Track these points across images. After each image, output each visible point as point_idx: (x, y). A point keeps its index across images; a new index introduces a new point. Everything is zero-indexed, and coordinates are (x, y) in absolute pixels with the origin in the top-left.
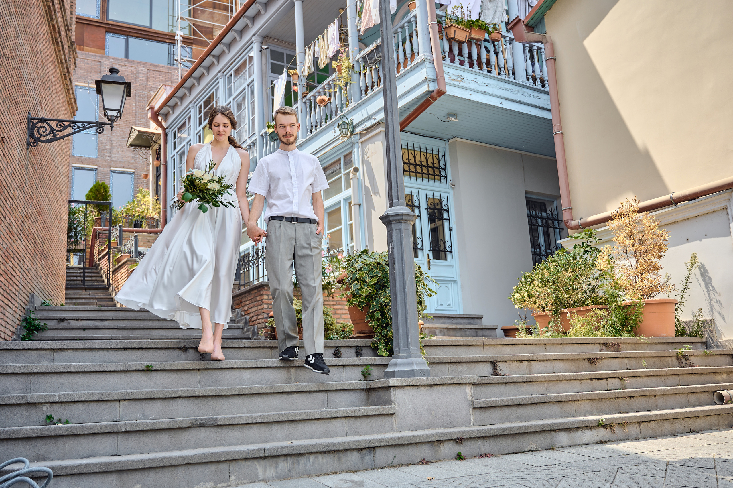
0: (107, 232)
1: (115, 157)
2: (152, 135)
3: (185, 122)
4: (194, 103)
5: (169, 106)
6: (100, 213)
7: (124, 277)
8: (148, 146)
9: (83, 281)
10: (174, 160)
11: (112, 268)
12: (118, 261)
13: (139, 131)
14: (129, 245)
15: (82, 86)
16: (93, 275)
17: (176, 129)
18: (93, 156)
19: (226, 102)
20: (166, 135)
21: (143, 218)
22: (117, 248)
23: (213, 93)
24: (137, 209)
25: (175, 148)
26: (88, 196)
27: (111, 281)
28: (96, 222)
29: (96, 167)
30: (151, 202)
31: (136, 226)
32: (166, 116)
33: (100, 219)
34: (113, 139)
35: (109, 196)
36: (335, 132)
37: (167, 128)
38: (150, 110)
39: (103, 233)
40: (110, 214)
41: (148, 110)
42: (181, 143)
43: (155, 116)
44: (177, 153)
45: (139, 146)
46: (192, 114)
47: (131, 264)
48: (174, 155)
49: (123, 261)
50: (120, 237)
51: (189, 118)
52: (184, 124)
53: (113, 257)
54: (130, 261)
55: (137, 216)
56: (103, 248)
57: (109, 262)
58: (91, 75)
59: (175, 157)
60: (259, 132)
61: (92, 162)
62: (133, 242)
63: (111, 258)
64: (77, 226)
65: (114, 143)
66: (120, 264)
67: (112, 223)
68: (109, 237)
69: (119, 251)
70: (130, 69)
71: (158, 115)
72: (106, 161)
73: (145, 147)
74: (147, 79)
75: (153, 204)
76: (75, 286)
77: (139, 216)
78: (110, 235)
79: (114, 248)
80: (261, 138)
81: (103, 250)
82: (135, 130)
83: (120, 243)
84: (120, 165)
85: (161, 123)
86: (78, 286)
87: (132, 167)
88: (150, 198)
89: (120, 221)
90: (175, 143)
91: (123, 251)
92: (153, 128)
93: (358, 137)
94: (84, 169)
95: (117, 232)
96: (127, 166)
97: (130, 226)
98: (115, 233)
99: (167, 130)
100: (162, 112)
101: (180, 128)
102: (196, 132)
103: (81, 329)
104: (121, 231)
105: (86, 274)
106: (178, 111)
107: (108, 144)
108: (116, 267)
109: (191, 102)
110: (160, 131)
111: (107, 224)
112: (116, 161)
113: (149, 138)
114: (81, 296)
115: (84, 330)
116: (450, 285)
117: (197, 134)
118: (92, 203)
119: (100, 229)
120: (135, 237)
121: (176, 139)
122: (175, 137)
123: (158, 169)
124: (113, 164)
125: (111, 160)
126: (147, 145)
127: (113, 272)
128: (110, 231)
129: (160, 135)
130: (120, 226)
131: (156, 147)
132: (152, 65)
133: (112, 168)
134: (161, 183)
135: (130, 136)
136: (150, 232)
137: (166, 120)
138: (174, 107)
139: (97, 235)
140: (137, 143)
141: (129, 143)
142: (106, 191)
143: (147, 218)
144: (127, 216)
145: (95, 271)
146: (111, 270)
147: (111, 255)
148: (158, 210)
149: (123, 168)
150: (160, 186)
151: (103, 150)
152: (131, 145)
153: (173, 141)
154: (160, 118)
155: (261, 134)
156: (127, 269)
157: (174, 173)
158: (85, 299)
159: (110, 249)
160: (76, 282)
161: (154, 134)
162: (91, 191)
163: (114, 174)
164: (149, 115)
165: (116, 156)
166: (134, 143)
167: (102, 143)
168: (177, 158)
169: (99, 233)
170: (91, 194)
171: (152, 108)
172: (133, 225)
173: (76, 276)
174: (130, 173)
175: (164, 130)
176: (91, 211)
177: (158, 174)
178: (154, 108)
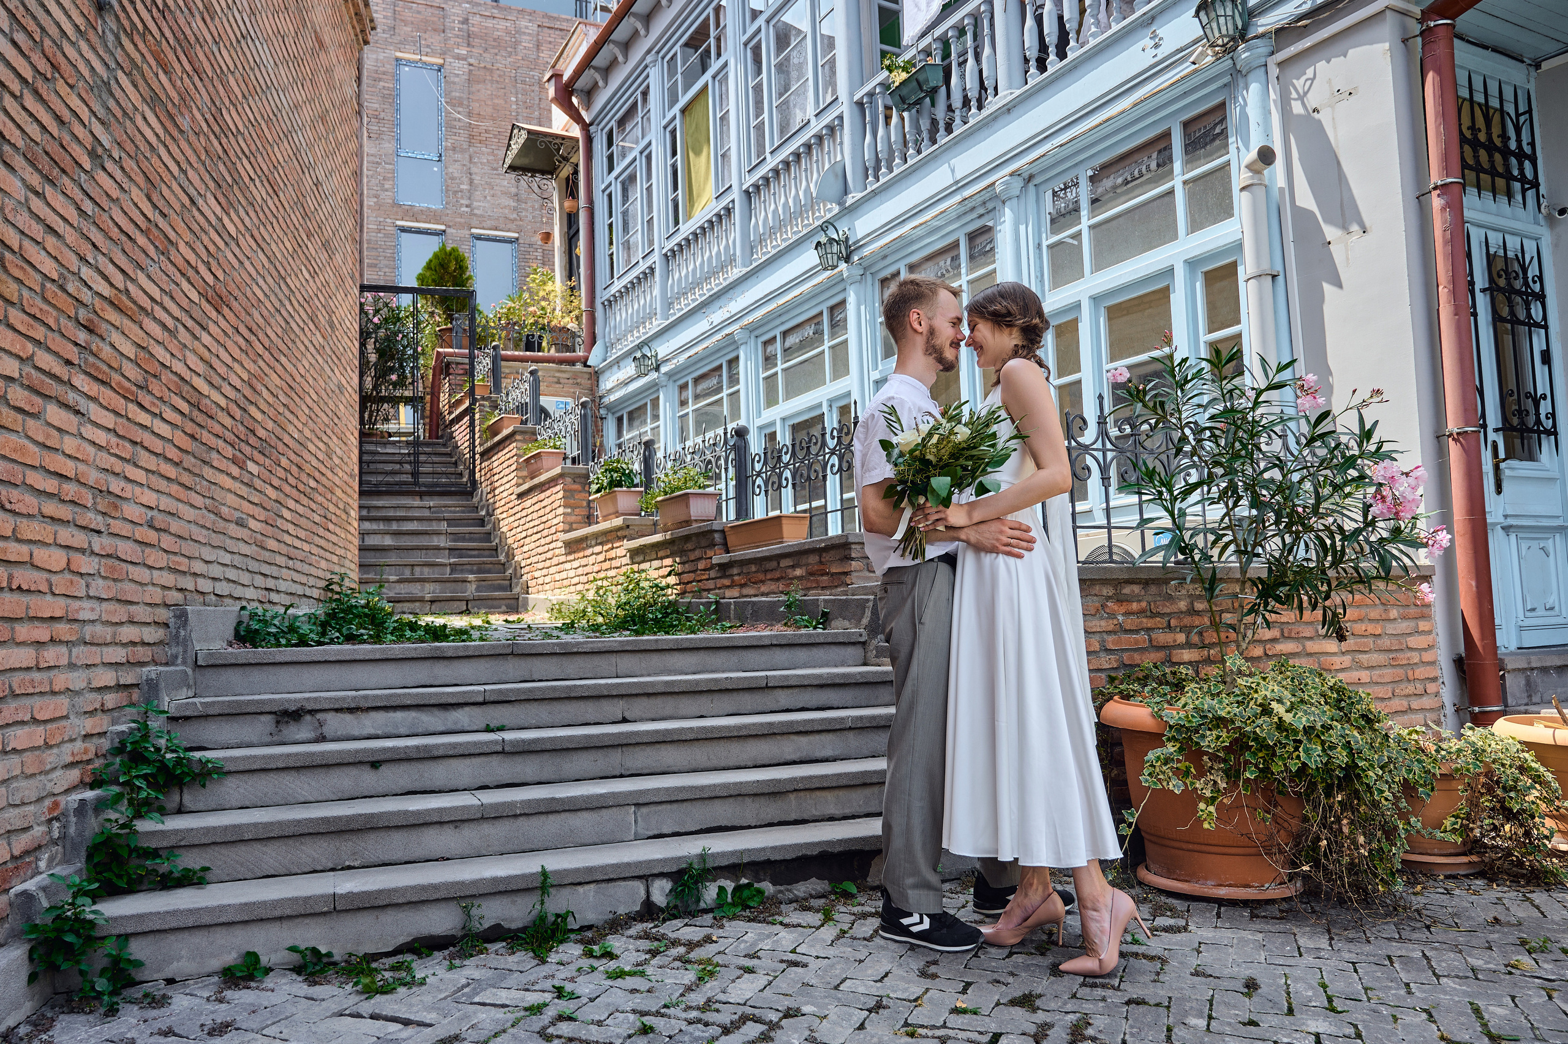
0: (467, 361)
1: (478, 208)
2: (558, 141)
3: (635, 104)
4: (658, 52)
5: (595, 68)
6: (450, 318)
7: (507, 471)
8: (549, 171)
9: (415, 474)
10: (610, 196)
11: (481, 445)
12: (494, 430)
13: (529, 132)
14: (517, 392)
15: (409, 61)
16: (436, 459)
17: (613, 123)
18: (436, 206)
19: (745, 32)
20: (589, 140)
21: (543, 328)
22: (489, 399)
23: (708, 18)
24: (532, 309)
25: (611, 169)
26: (421, 278)
27: (477, 475)
28: (442, 337)
29: (443, 227)
30: (559, 293)
31: (529, 347)
32: (589, 95)
33: (450, 330)
34: (474, 170)
35: (469, 278)
36: (1156, 46)
37: (591, 124)
38: (553, 81)
39: (458, 364)
40: (472, 320)
41: (549, 80)
42: (624, 156)
43: (565, 94)
44: (616, 178)
45: (529, 170)
46: (651, 80)
47: (524, 441)
48: (610, 184)
49: (505, 432)
50: (495, 373)
51: (645, 94)
52: (633, 109)
53: (483, 419)
54: (523, 432)
55: (532, 324)
56: (458, 397)
57: (473, 432)
58: (426, 36)
59: (613, 188)
60: (852, 95)
61: (435, 217)
62: (527, 385)
63: (477, 422)
64: (405, 347)
65: (477, 179)
66: (497, 439)
67: (476, 340)
68: (471, 373)
69: (495, 407)
70: (503, 24)
71: (571, 94)
72: (461, 215)
73: (543, 173)
74: (538, 46)
75: (563, 298)
76: (397, 488)
77: (536, 323)
78: (472, 367)
79: (483, 398)
80: (856, 109)
81: (459, 402)
82: (520, 129)
83: (497, 387)
84: (489, 223)
85: (577, 111)
86: (404, 488)
87: (513, 226)
88: (558, 285)
89: (493, 335)
90: (610, 158)
91: (502, 405)
92: (560, 123)
93: (1261, 48)
94: (419, 232)
95: (488, 360)
96: (502, 226)
97: (516, 347)
98: (484, 364)
99: (592, 129)
100: (579, 85)
101: (622, 123)
102: (664, 122)
103: (361, 763)
104: (496, 360)
105: (422, 458)
106: (617, 78)
107: (465, 180)
108: (489, 444)
109: (649, 52)
110: (576, 131)
111: (466, 342)
112: (482, 216)
113: (552, 147)
114: (410, 514)
115: (375, 765)
116: (1550, 541)
117: (665, 128)
118: (432, 293)
119: (451, 354)
120: (532, 373)
121: (614, 147)
122: (610, 143)
123: (571, 219)
124: (475, 222)
125: (472, 214)
126: (546, 168)
127: (482, 454)
128: (472, 358)
129: (577, 140)
130: (495, 348)
131: (566, 171)
132: (546, 16)
133: (474, 231)
134: (581, 249)
135: (509, 145)
136: (561, 362)
137: (588, 107)
138: (607, 71)
139: (444, 368)
140: (524, 162)
141: (508, 161)
142: (461, 267)
143: (552, 330)
144: (511, 324)
145: (443, 450)
146: (478, 449)
147: (477, 416)
148: (576, 312)
149: (496, 229)
150: (578, 258)
151: (455, 192)
152: (512, 168)
153: (606, 154)
154: (575, 100)
155: (856, 98)
156: (514, 452)
157: (611, 225)
158: (419, 519)
159: (474, 402)
160: (397, 478)
161: (563, 138)
162: (429, 267)
163: (478, 242)
164: (551, 92)
165: (481, 206)
166: (518, 163)
167: (453, 179)
168: (617, 190)
169: (448, 364)
170: (428, 274)
171: (557, 76)
172: (523, 345)
173: (400, 463)
174: (510, 241)
175: (585, 127)
176: (432, 314)
177: (572, 232)
178: (561, 76)
